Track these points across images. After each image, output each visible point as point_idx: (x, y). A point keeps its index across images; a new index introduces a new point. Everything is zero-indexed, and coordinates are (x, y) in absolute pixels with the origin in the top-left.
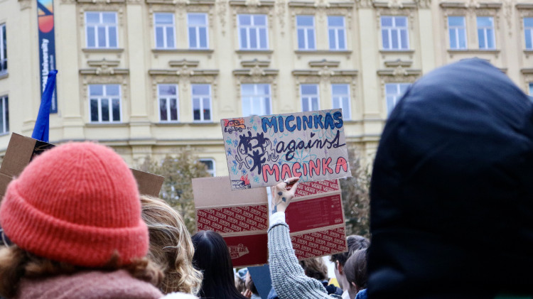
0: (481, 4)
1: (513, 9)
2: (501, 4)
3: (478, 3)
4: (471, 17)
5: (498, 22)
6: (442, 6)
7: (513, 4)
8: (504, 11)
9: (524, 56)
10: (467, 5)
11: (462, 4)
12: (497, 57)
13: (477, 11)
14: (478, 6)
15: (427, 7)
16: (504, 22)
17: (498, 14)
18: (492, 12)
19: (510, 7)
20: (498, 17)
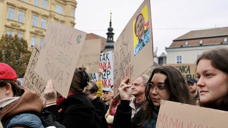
0: (21, 7)
1: (31, 12)
2: (27, 9)
3: (20, 6)
4: (17, 10)
5: (25, 14)
6: (8, 4)
7: (31, 10)
8: (27, 11)
9: (32, 27)
10: (16, 6)
11: (15, 5)
12: (23, 25)
13: (19, 9)
14: (20, 7)
15: (2, 2)
16: (27, 15)
17: (26, 12)
18: (24, 11)
19: (30, 11)
20: (25, 13)
